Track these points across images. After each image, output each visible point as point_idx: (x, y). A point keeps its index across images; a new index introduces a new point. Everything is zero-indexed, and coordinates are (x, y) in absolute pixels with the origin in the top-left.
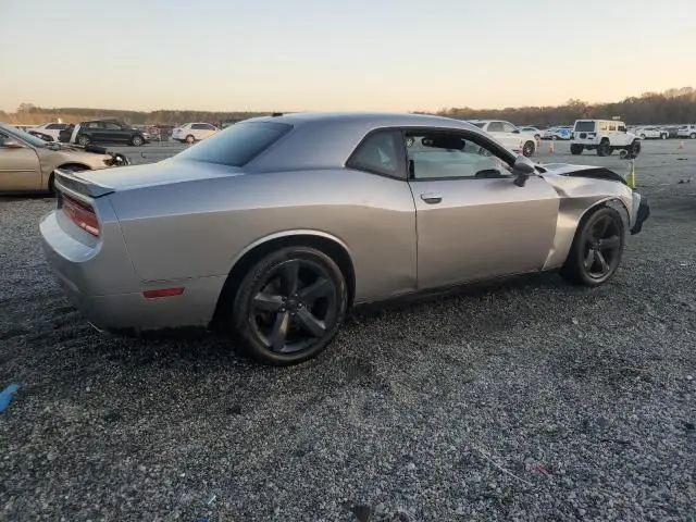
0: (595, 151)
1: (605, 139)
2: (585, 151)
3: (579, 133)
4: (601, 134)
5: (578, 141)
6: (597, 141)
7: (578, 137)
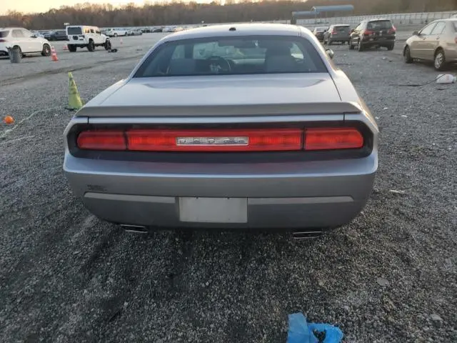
0: (85, 49)
1: (91, 40)
2: (78, 49)
3: (72, 36)
4: (88, 36)
5: (72, 42)
6: (86, 41)
7: (72, 39)
